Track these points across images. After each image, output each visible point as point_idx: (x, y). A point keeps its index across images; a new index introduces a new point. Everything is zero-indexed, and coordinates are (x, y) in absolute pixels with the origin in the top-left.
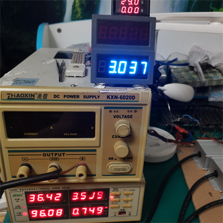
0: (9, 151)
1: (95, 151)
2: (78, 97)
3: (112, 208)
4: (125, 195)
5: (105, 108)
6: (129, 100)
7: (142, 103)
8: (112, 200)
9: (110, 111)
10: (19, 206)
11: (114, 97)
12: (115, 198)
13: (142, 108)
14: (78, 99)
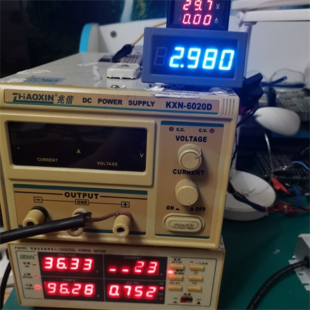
0: (15, 186)
1: (145, 193)
2: (120, 102)
3: (171, 290)
4: (192, 270)
5: (163, 123)
6: (202, 110)
7: (224, 116)
8: (170, 276)
9: (171, 129)
10: (29, 274)
11: (177, 105)
12: (176, 273)
13: (222, 126)
14: (120, 106)
